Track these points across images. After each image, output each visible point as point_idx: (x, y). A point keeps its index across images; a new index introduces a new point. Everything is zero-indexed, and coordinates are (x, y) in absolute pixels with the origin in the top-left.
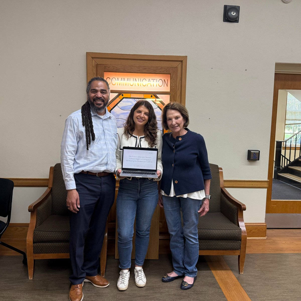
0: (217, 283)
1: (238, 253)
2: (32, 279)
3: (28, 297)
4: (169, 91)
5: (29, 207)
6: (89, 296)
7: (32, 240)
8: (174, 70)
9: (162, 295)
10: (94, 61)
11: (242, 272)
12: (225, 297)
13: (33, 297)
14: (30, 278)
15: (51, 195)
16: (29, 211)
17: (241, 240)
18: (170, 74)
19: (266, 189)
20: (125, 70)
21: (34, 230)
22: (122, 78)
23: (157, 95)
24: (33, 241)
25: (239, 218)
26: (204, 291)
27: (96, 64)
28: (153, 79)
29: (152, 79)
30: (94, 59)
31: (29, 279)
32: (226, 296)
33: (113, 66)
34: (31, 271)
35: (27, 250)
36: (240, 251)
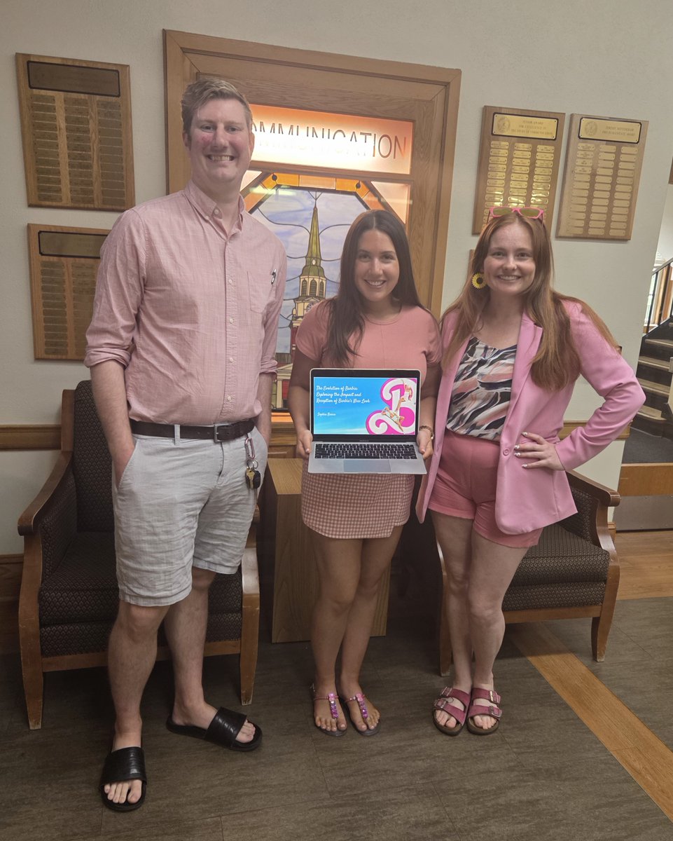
0: (555, 692)
1: (595, 611)
2: (39, 727)
3: (60, 796)
4: (408, 173)
5: (20, 520)
6: (242, 769)
7: (35, 618)
8: (425, 108)
9: (434, 741)
10: (187, 63)
11: (601, 656)
12: (589, 732)
13: (76, 792)
14: (35, 726)
15: (72, 477)
16: (21, 534)
17: (605, 581)
18: (413, 121)
19: (623, 443)
20: (285, 99)
21: (41, 590)
22: (274, 125)
23: (373, 182)
24: (40, 620)
25: (599, 525)
26: (534, 720)
27: (195, 71)
28: (366, 134)
29: (361, 133)
30: (187, 54)
31: (31, 728)
32: (592, 729)
33: (247, 83)
34: (34, 707)
35: (22, 647)
36: (600, 607)
